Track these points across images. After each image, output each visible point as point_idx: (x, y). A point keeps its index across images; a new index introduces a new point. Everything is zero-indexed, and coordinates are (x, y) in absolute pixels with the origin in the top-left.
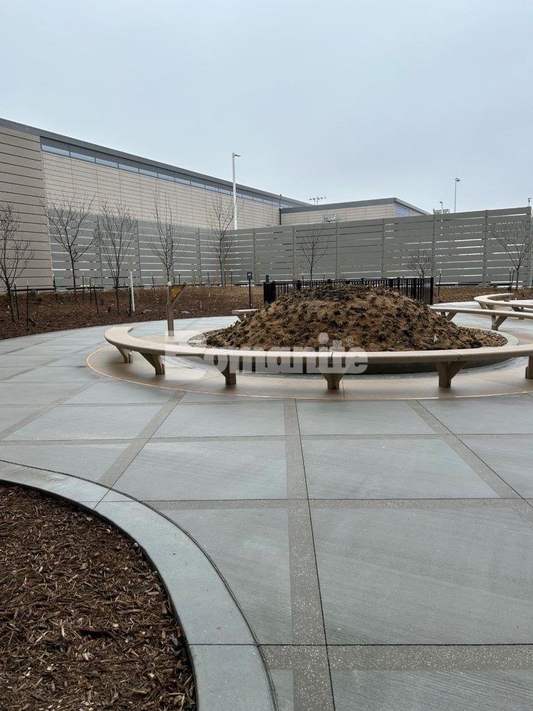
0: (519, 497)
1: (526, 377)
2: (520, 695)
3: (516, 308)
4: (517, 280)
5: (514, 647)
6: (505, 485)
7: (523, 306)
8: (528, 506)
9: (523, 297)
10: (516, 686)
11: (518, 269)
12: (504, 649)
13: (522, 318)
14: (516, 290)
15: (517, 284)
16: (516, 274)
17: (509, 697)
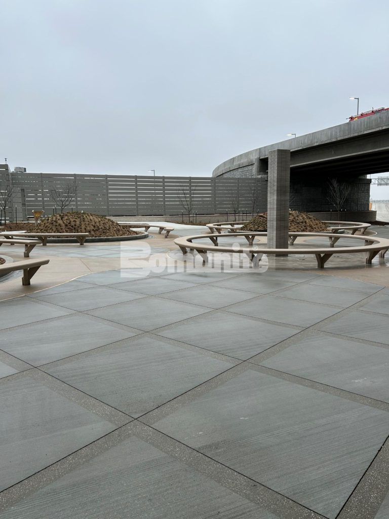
0: (32, 367)
1: (23, 285)
2: (57, 499)
3: (7, 237)
4: (5, 217)
5: (46, 470)
6: (21, 362)
7: (12, 236)
8: (39, 371)
9: (11, 229)
10: (53, 495)
11: (4, 209)
12: (39, 475)
13: (12, 244)
14: (5, 224)
15: (5, 220)
16: (3, 212)
17: (50, 505)
